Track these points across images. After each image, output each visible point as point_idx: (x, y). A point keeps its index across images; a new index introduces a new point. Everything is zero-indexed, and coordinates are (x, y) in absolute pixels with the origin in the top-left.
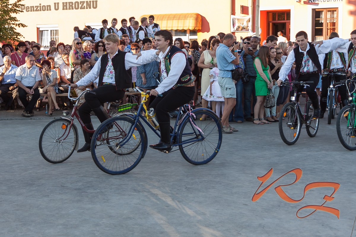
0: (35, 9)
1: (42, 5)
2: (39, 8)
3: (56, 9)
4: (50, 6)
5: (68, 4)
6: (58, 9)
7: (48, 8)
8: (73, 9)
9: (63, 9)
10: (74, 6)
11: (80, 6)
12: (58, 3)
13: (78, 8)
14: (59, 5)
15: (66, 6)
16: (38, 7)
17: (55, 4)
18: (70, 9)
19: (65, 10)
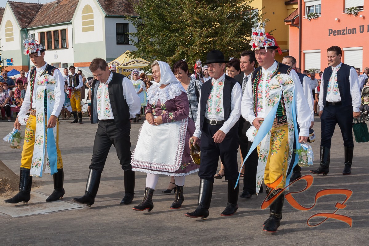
0: (342, 32)
1: (348, 29)
2: (345, 32)
3: (361, 32)
4: (355, 29)
9: (368, 31)
14: (365, 27)
17: (360, 26)
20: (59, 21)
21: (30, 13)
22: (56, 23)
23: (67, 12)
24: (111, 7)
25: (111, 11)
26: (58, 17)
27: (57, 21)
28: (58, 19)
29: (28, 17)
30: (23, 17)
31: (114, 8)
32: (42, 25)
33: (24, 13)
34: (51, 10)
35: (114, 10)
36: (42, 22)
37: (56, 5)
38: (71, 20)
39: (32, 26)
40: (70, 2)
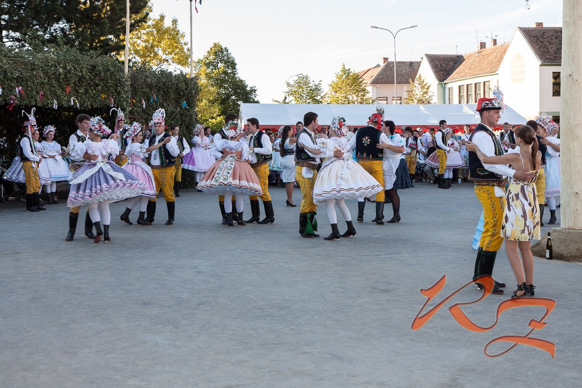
20: (482, 72)
21: (447, 64)
22: (477, 75)
23: (491, 62)
24: (547, 54)
25: (547, 59)
26: (480, 68)
27: (479, 72)
28: (480, 70)
29: (445, 69)
30: (440, 70)
31: (550, 55)
32: (462, 77)
33: (441, 65)
35: (550, 58)
36: (462, 75)
37: (477, 55)
38: (497, 70)
39: (450, 80)
40: (494, 51)
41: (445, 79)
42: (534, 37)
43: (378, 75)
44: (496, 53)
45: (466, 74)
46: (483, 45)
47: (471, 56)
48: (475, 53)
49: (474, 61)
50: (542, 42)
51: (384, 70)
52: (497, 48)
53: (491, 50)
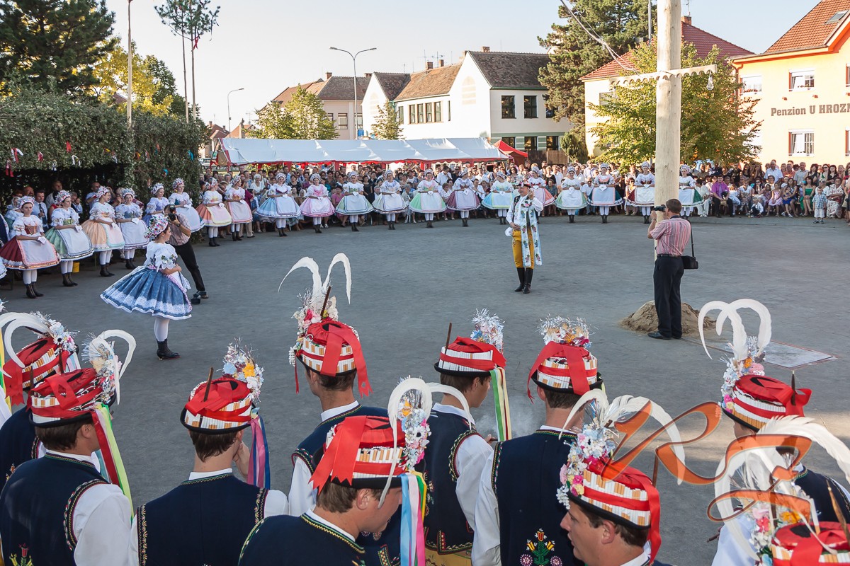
0: (787, 112)
1: (795, 109)
2: (792, 112)
3: (811, 113)
4: (805, 109)
5: (826, 107)
6: (814, 112)
7: (803, 111)
8: (831, 112)
9: (821, 112)
10: (832, 109)
11: (840, 109)
12: (814, 106)
13: (837, 112)
14: (816, 108)
15: (824, 109)
16: (791, 110)
17: (811, 107)
18: (827, 112)
19: (822, 114)
20: (432, 92)
21: (396, 83)
24: (496, 78)
25: (496, 83)
26: (430, 88)
27: (428, 93)
28: (430, 91)
29: (395, 89)
30: (390, 88)
31: (499, 79)
32: (412, 97)
33: (390, 84)
34: (420, 80)
35: (499, 82)
36: (412, 94)
37: (425, 75)
38: (448, 92)
39: (400, 99)
40: (442, 72)
41: (395, 98)
42: (483, 61)
43: (323, 91)
44: (444, 75)
45: (416, 93)
46: (430, 65)
47: (417, 76)
48: (423, 73)
49: (422, 80)
50: (491, 66)
51: (329, 85)
52: (445, 69)
53: (439, 71)
